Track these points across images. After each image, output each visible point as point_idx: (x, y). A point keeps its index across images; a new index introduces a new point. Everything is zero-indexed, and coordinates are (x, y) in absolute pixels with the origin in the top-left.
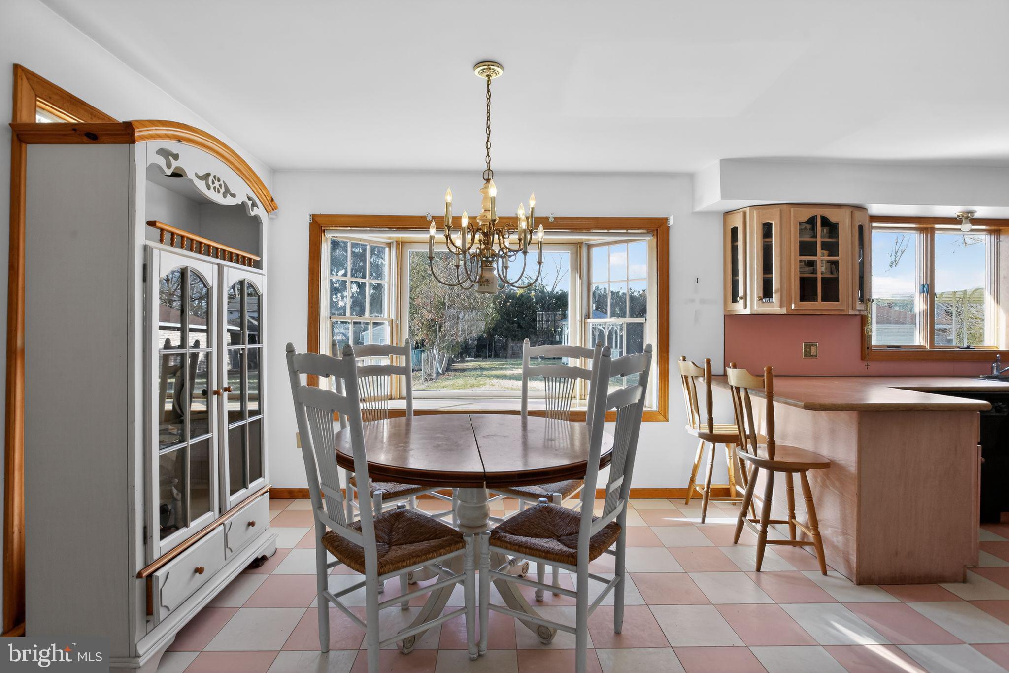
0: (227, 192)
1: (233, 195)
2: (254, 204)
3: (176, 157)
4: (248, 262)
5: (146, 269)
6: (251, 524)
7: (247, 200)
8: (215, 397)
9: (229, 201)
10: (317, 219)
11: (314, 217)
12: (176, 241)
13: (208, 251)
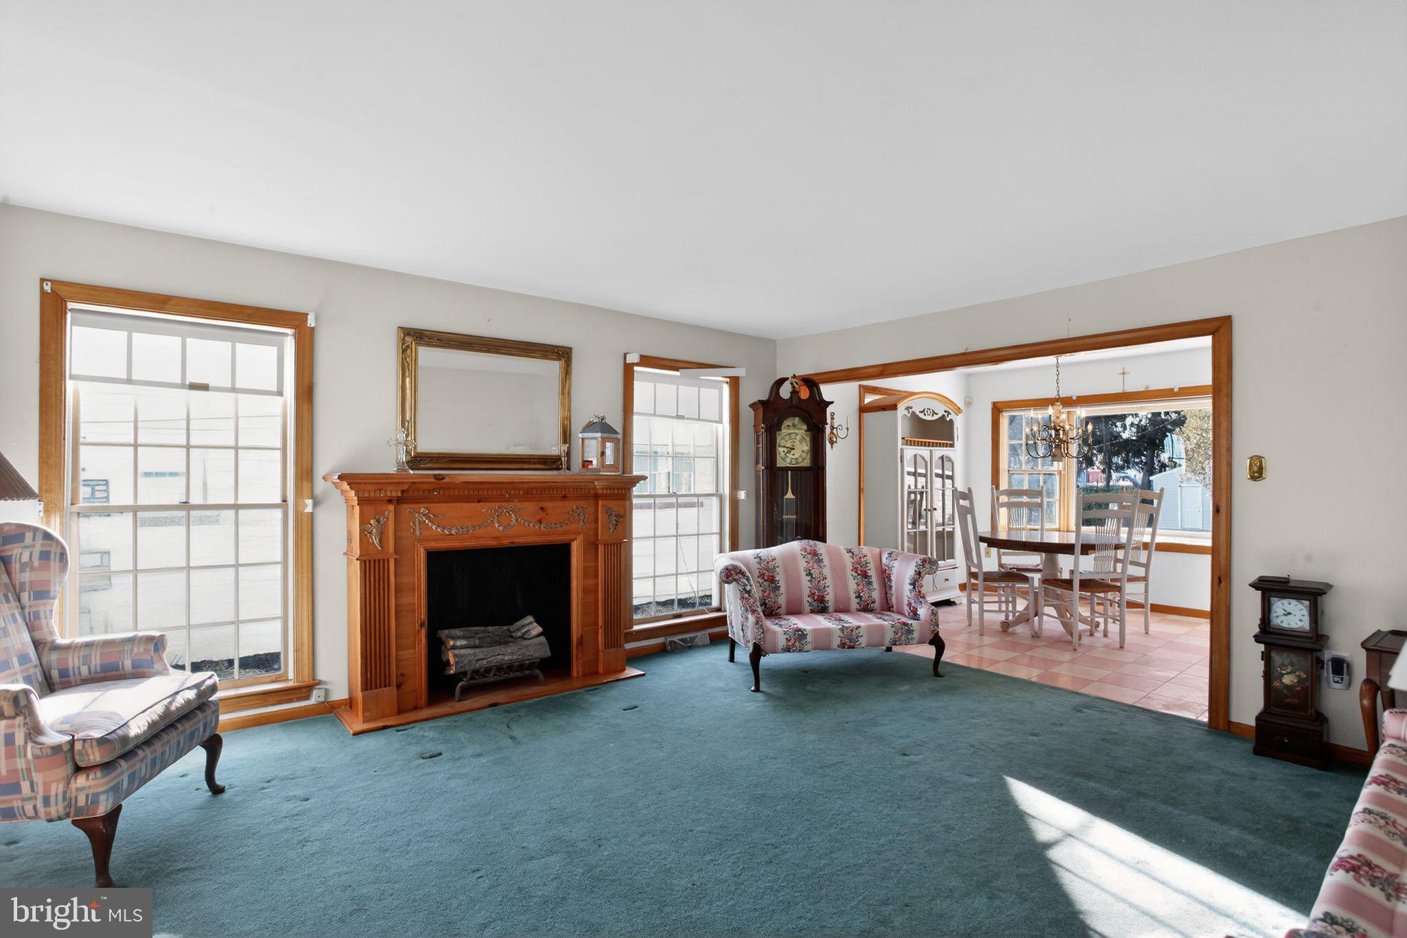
0: (934, 413)
1: (937, 414)
2: (949, 413)
3: (911, 408)
4: (946, 445)
5: (902, 457)
6: (947, 580)
7: (944, 413)
8: (929, 512)
9: (936, 417)
10: (998, 405)
11: (994, 404)
12: (911, 443)
13: (925, 444)
